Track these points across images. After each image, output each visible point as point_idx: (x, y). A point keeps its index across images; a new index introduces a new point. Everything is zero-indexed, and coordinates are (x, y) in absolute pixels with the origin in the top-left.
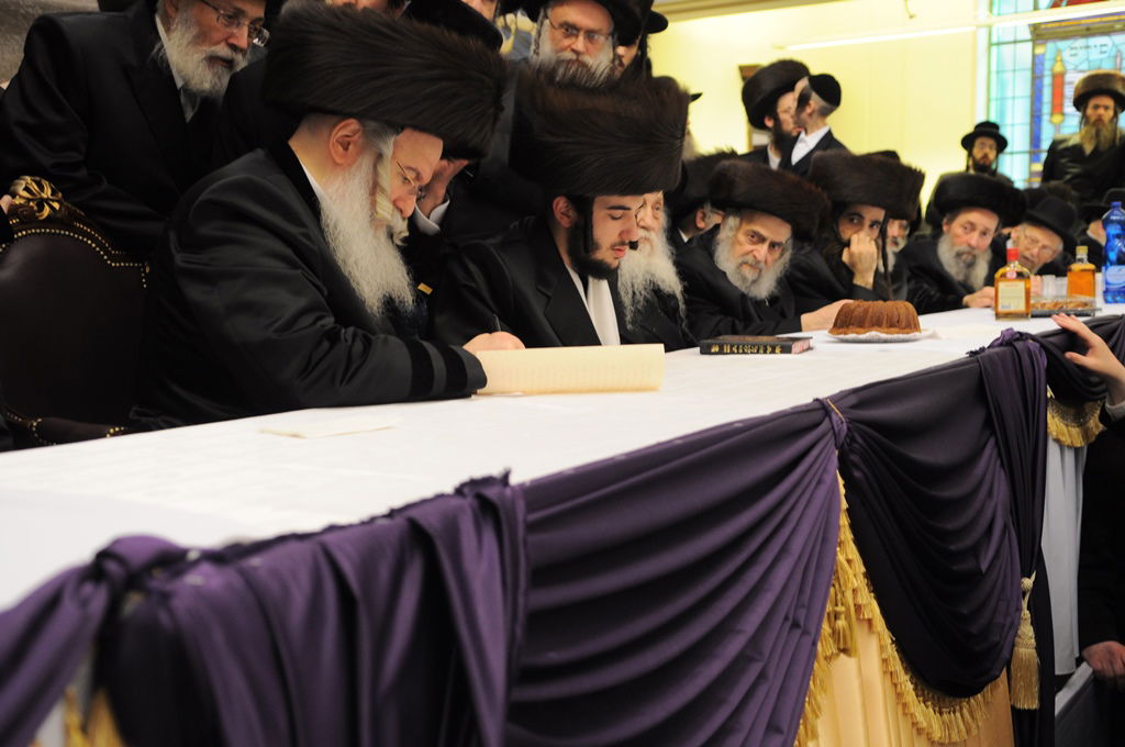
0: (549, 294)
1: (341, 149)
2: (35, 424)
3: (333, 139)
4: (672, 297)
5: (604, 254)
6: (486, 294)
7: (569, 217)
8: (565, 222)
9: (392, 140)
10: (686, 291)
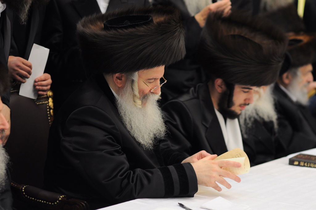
0: (208, 126)
1: (119, 81)
2: (23, 188)
3: (115, 78)
4: (271, 122)
5: (236, 108)
6: (181, 128)
7: (221, 88)
8: (219, 90)
9: (136, 74)
10: (278, 119)
